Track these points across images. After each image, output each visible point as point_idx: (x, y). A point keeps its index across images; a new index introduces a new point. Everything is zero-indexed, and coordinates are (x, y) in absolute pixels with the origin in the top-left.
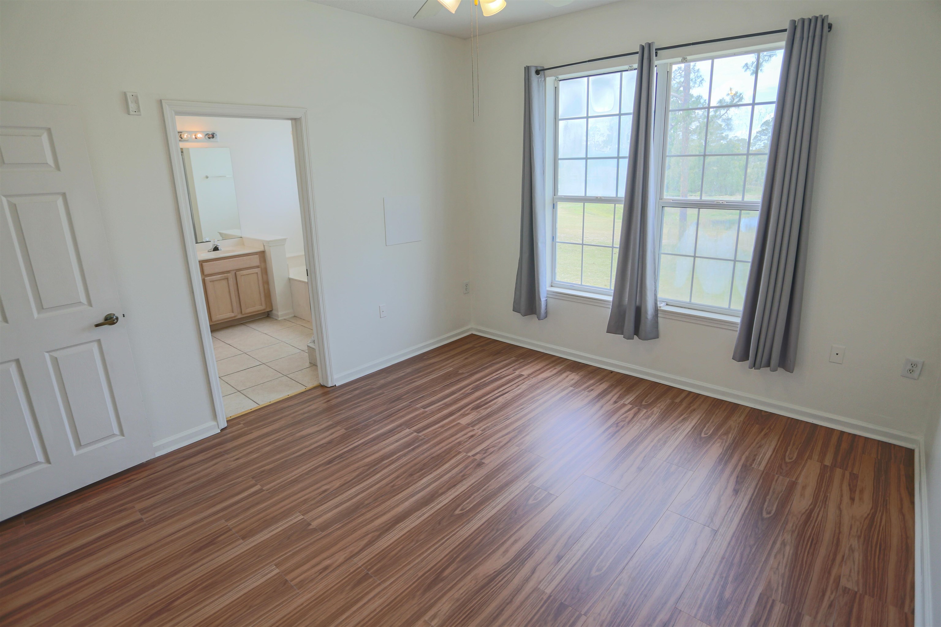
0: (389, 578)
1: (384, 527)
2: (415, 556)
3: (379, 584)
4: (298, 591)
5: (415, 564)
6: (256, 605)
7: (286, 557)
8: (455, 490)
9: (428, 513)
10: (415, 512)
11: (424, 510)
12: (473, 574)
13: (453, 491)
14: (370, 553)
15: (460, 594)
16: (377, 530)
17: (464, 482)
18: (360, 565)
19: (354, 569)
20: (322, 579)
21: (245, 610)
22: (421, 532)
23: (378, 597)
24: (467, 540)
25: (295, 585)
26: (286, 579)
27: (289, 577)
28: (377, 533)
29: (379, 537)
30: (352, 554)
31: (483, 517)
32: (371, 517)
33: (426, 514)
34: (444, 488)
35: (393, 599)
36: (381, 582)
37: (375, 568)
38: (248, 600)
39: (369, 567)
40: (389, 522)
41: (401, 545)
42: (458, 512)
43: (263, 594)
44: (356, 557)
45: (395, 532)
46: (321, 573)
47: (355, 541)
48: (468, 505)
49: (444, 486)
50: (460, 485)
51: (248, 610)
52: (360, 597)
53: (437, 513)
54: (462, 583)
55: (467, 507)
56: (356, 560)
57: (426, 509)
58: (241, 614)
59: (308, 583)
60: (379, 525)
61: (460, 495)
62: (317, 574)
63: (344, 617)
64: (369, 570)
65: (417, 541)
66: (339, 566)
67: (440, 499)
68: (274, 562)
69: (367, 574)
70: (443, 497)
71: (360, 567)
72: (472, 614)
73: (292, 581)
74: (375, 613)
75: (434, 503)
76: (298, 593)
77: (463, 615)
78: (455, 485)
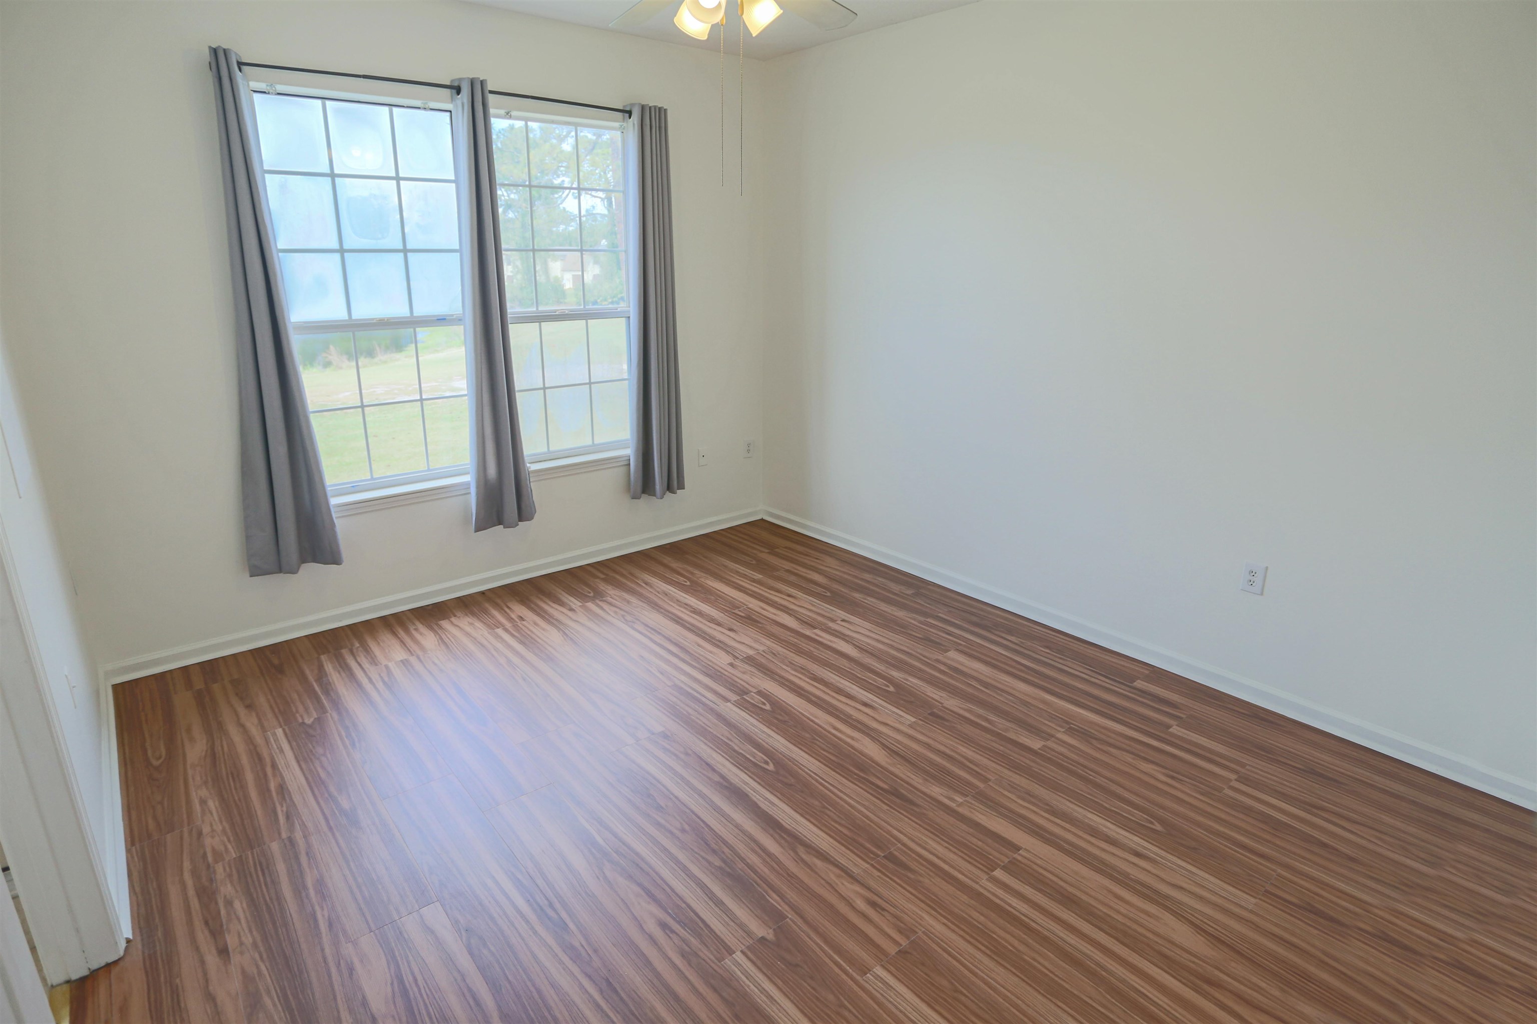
1: (789, 843)
2: (854, 811)
3: (903, 845)
4: (920, 932)
6: (952, 984)
7: (844, 962)
10: (759, 807)
12: (886, 766)
14: (842, 855)
15: (915, 777)
16: (795, 850)
18: (868, 866)
19: (875, 871)
20: (895, 907)
21: (963, 998)
23: (924, 846)
25: (908, 938)
26: (895, 954)
27: (892, 950)
28: (802, 850)
29: (807, 847)
30: (843, 874)
31: (786, 747)
32: (760, 858)
36: (899, 843)
37: (875, 850)
38: (941, 997)
39: (873, 856)
40: (777, 836)
41: (830, 822)
42: (770, 768)
44: (851, 871)
45: (800, 829)
46: (884, 909)
47: (817, 874)
48: (756, 757)
51: (962, 993)
54: (900, 775)
55: (762, 759)
56: (855, 871)
58: (972, 1000)
59: (902, 924)
60: (784, 849)
62: (885, 913)
63: (960, 876)
64: (878, 856)
65: (827, 808)
66: (869, 889)
68: (858, 978)
69: (885, 857)
71: (873, 865)
73: (897, 943)
76: (923, 932)
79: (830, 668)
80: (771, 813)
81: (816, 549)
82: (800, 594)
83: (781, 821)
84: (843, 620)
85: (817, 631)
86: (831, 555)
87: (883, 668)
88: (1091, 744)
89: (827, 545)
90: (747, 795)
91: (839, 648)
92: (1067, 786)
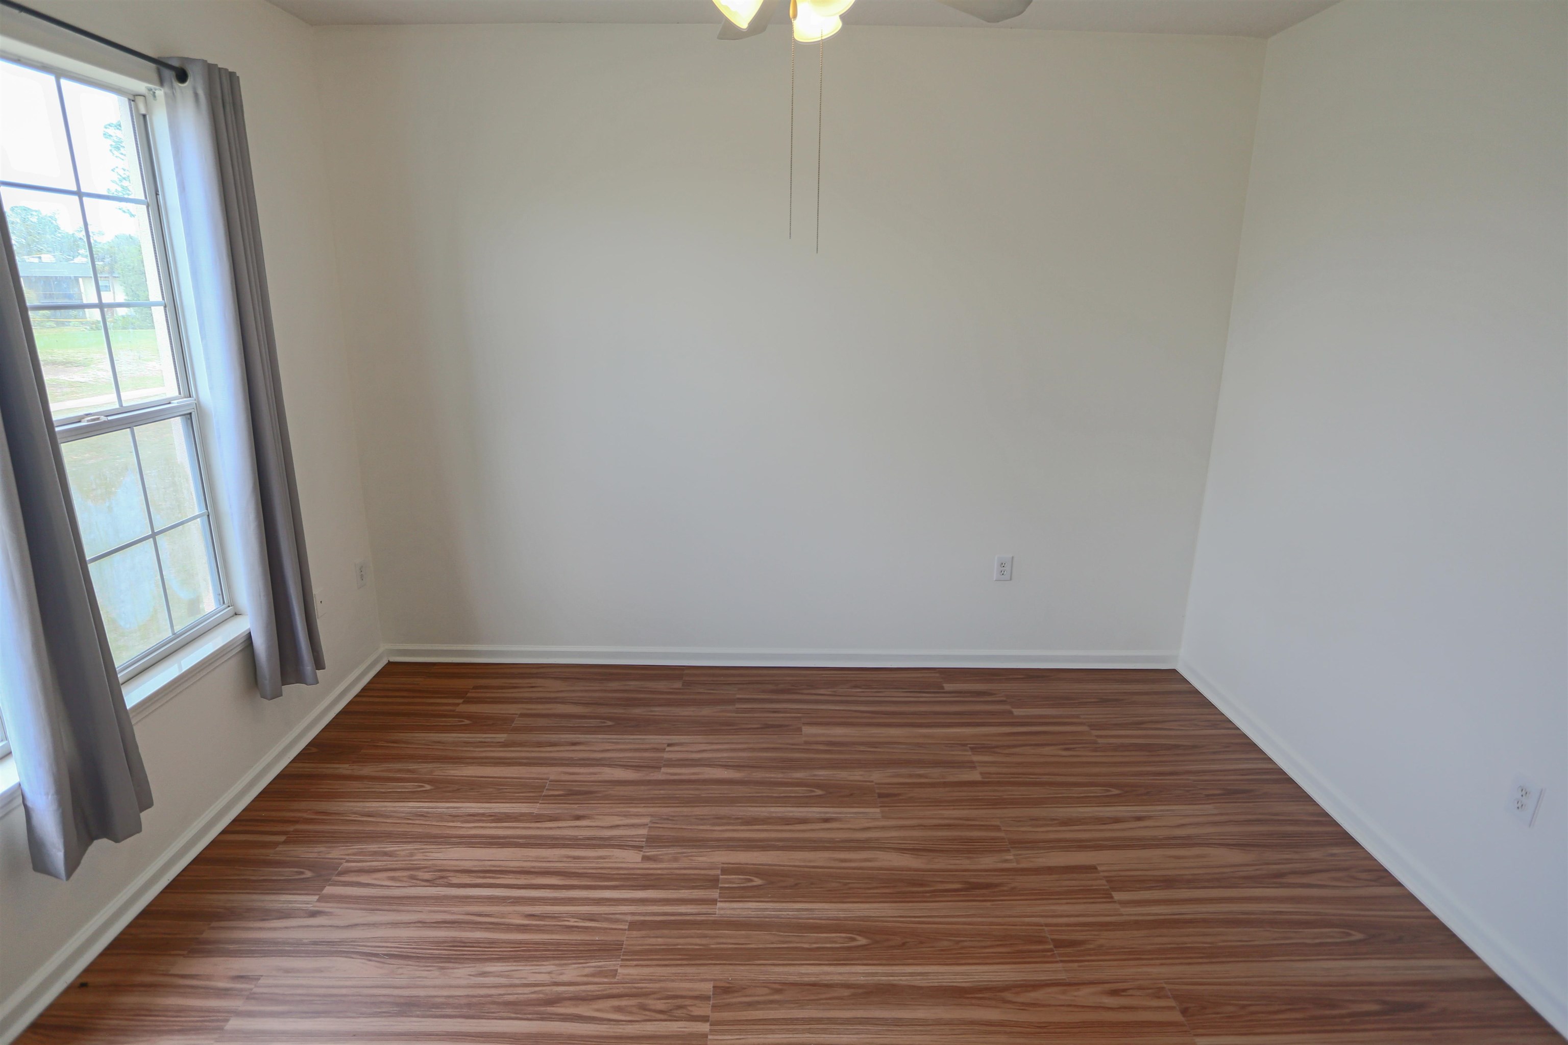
0: (1029, 924)
1: (989, 999)
2: (977, 927)
3: (1047, 925)
5: (985, 917)
6: (1233, 1006)
8: (823, 977)
9: (903, 971)
10: (921, 988)
11: (904, 981)
12: (929, 867)
13: (828, 978)
14: (1036, 971)
15: (961, 861)
16: (1005, 1001)
17: (792, 979)
18: (1060, 965)
19: (1070, 965)
20: (1125, 981)
21: (1252, 1010)
22: (942, 950)
23: (1056, 913)
24: (892, 900)
25: (1167, 997)
26: (1184, 1016)
27: (1177, 1016)
28: (1008, 995)
29: (1006, 988)
30: (1065, 988)
32: (999, 1033)
33: (910, 971)
34: (836, 995)
35: (1038, 901)
36: (1042, 926)
37: (1041, 947)
39: (1049, 954)
40: (974, 1001)
41: (984, 953)
42: (862, 941)
43: (1222, 1015)
44: (1060, 980)
45: (977, 978)
46: (1123, 991)
47: (1050, 1005)
48: (838, 939)
49: (826, 999)
50: (806, 979)
51: (1247, 1007)
52: (1080, 927)
53: (891, 961)
54: (950, 867)
55: (841, 937)
56: (1063, 976)
57: (901, 980)
59: (1148, 989)
60: (996, 1007)
61: (827, 962)
62: (1130, 992)
64: (1050, 950)
65: (958, 942)
66: (1092, 983)
67: (862, 979)
69: (1056, 947)
70: (853, 979)
71: (1062, 961)
72: (966, 841)
73: (1171, 1009)
74: (1068, 901)
75: (879, 980)
76: (1166, 983)
77: (976, 845)
78: (814, 985)
79: (740, 803)
80: (936, 984)
81: (522, 676)
82: (588, 737)
83: (955, 984)
84: (669, 745)
85: (663, 770)
86: (544, 676)
87: (781, 775)
88: (997, 753)
89: (515, 666)
90: (894, 986)
91: (706, 776)
92: (1038, 796)
